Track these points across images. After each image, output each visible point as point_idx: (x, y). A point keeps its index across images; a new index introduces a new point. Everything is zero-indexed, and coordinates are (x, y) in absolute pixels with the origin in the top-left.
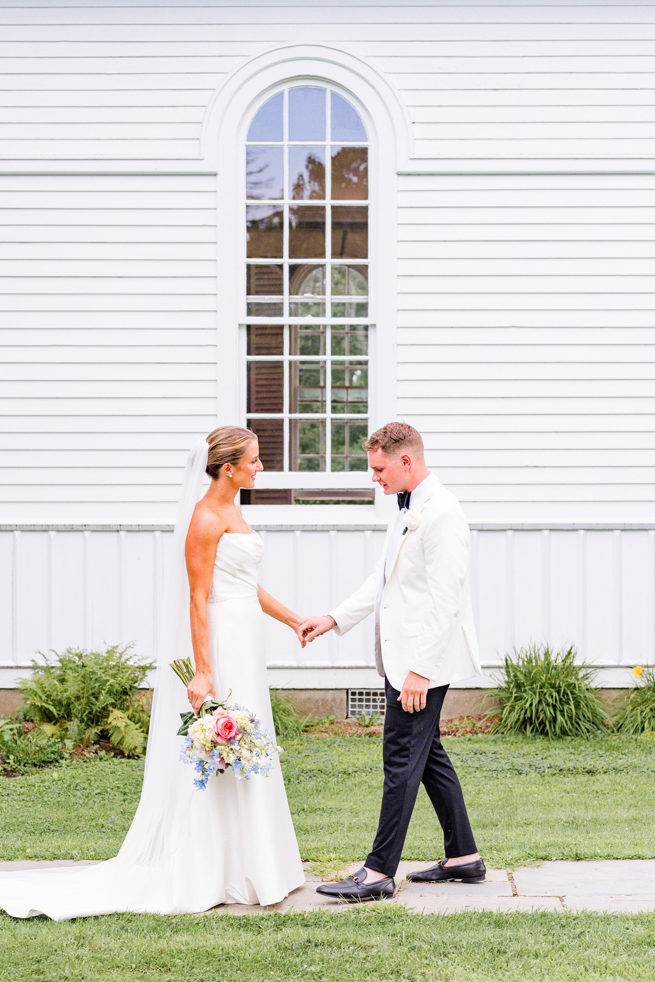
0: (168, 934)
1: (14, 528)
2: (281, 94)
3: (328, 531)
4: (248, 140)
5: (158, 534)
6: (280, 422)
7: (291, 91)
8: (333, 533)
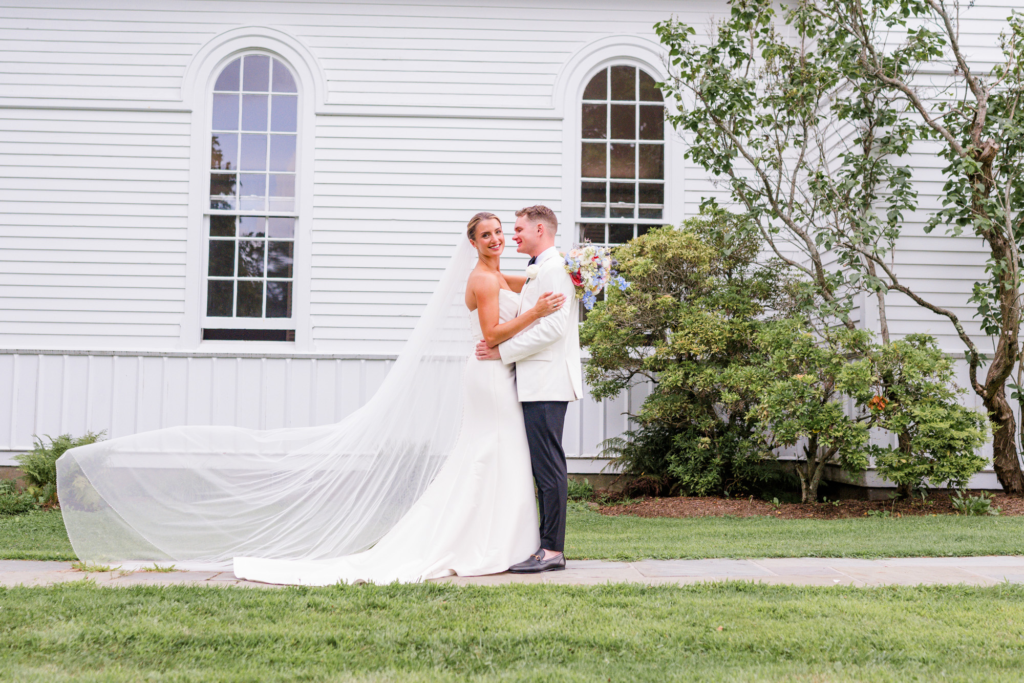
1: (38, 352)
2: (239, 60)
3: (260, 358)
4: (215, 89)
5: (140, 358)
6: (232, 282)
7: (246, 58)
8: (264, 360)
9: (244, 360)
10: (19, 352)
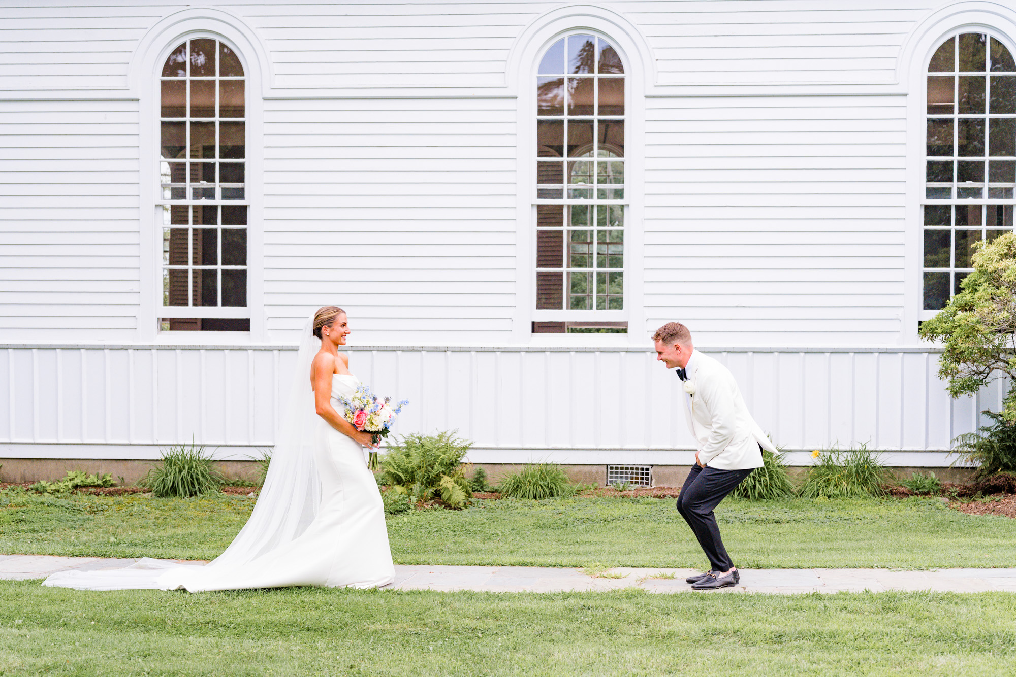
0: (496, 602)
1: (372, 349)
2: (563, 40)
3: (594, 352)
4: (539, 73)
5: (473, 353)
6: (560, 275)
7: (570, 37)
8: (598, 353)
9: (578, 354)
10: (353, 349)
